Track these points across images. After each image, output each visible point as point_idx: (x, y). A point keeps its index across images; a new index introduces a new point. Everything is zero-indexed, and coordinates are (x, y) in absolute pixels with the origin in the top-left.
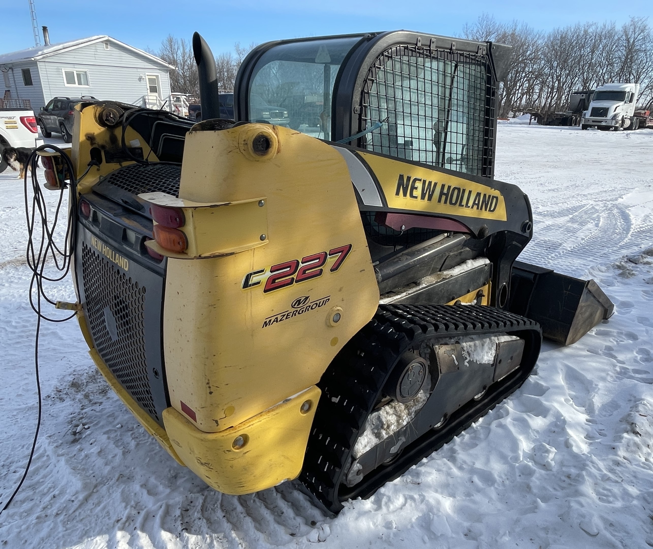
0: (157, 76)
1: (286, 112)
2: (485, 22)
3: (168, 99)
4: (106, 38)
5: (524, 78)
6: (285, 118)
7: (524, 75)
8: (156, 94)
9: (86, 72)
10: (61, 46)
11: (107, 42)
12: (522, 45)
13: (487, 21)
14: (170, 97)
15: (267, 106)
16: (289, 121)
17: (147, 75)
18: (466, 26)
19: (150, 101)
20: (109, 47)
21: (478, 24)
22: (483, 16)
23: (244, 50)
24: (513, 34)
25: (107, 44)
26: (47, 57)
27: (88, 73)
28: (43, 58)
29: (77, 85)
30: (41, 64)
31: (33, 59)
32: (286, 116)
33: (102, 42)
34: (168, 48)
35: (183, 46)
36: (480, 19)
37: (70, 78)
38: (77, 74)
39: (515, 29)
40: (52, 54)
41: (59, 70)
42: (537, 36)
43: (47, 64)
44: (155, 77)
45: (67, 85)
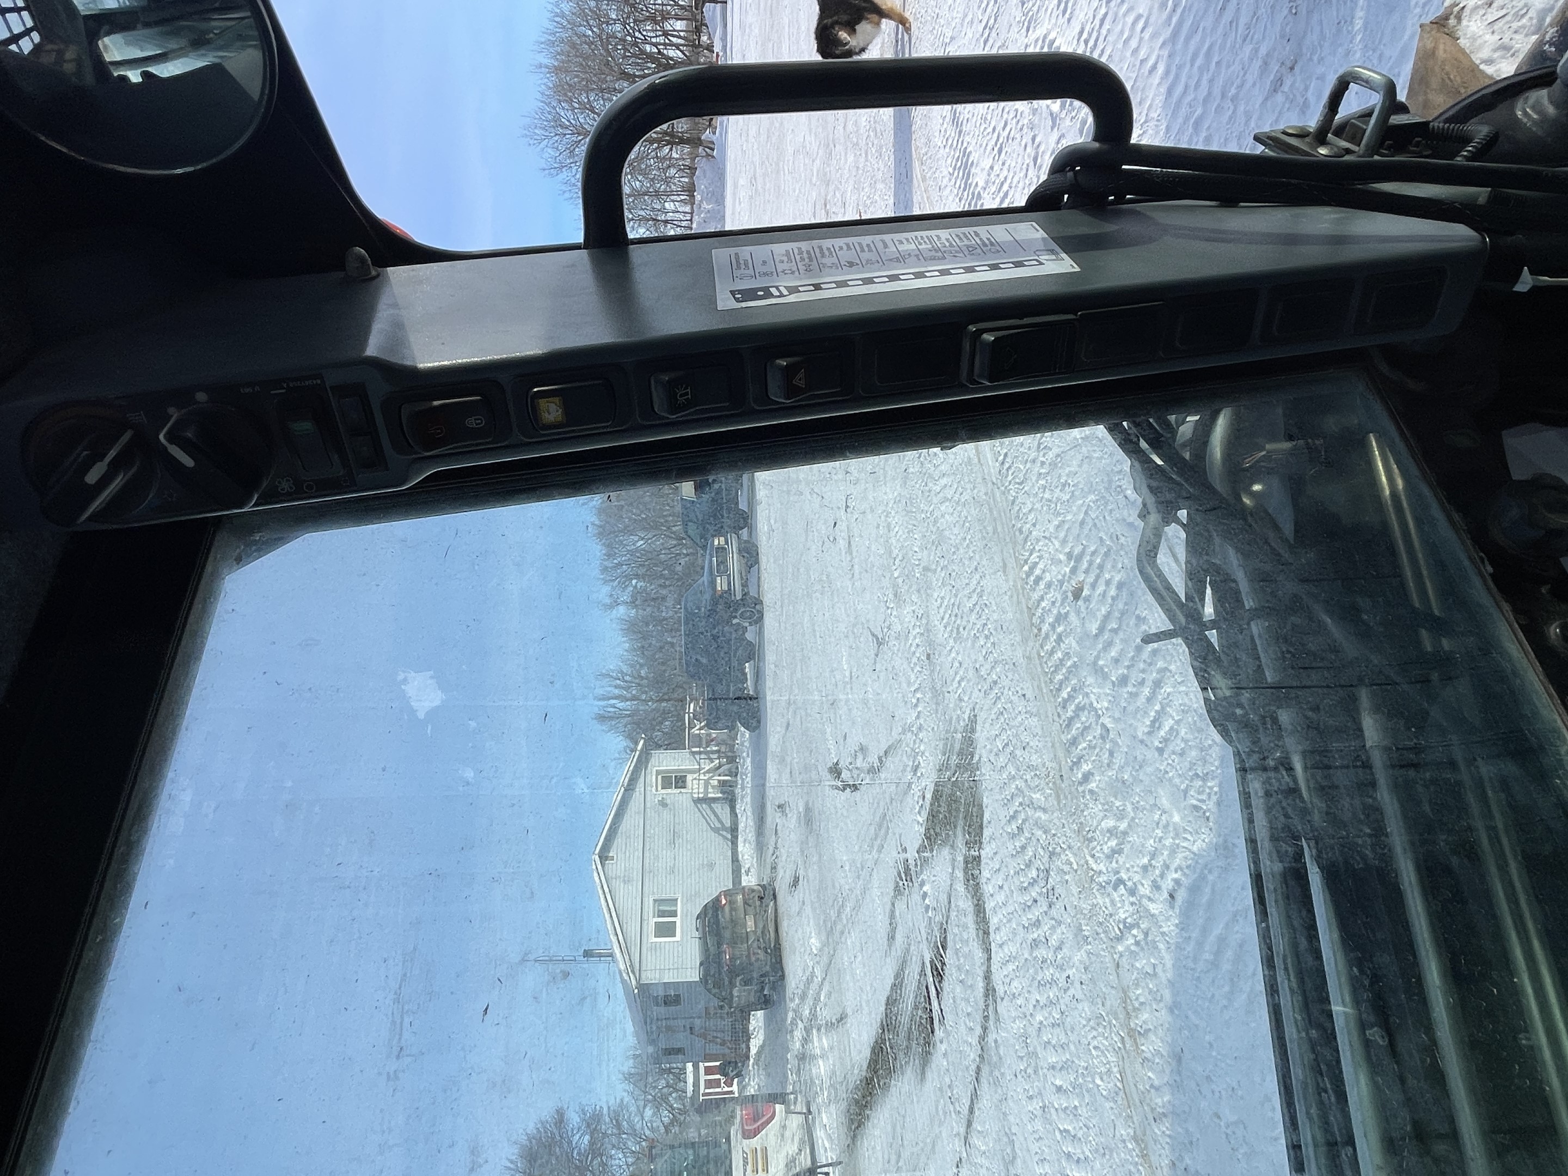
0: (658, 773)
1: (716, 542)
2: (536, 131)
3: (697, 757)
4: (597, 858)
5: (636, 38)
6: (727, 543)
7: (629, 38)
8: (690, 777)
9: (655, 901)
10: (614, 939)
11: (604, 857)
12: (573, 46)
13: (536, 128)
14: (694, 753)
15: (705, 579)
16: (733, 535)
17: (657, 790)
18: (547, 172)
19: (702, 790)
20: (611, 855)
21: (542, 145)
22: (526, 136)
23: (611, 595)
24: (557, 70)
25: (607, 858)
26: (631, 966)
27: (656, 897)
28: (633, 972)
29: (678, 920)
30: (643, 976)
31: (636, 991)
32: (722, 539)
33: (603, 865)
34: (613, 723)
35: (609, 699)
36: (531, 142)
37: (666, 930)
38: (659, 916)
39: (547, 67)
40: (627, 958)
41: (655, 947)
42: (558, 19)
43: (643, 968)
44: (660, 777)
45: (678, 938)
